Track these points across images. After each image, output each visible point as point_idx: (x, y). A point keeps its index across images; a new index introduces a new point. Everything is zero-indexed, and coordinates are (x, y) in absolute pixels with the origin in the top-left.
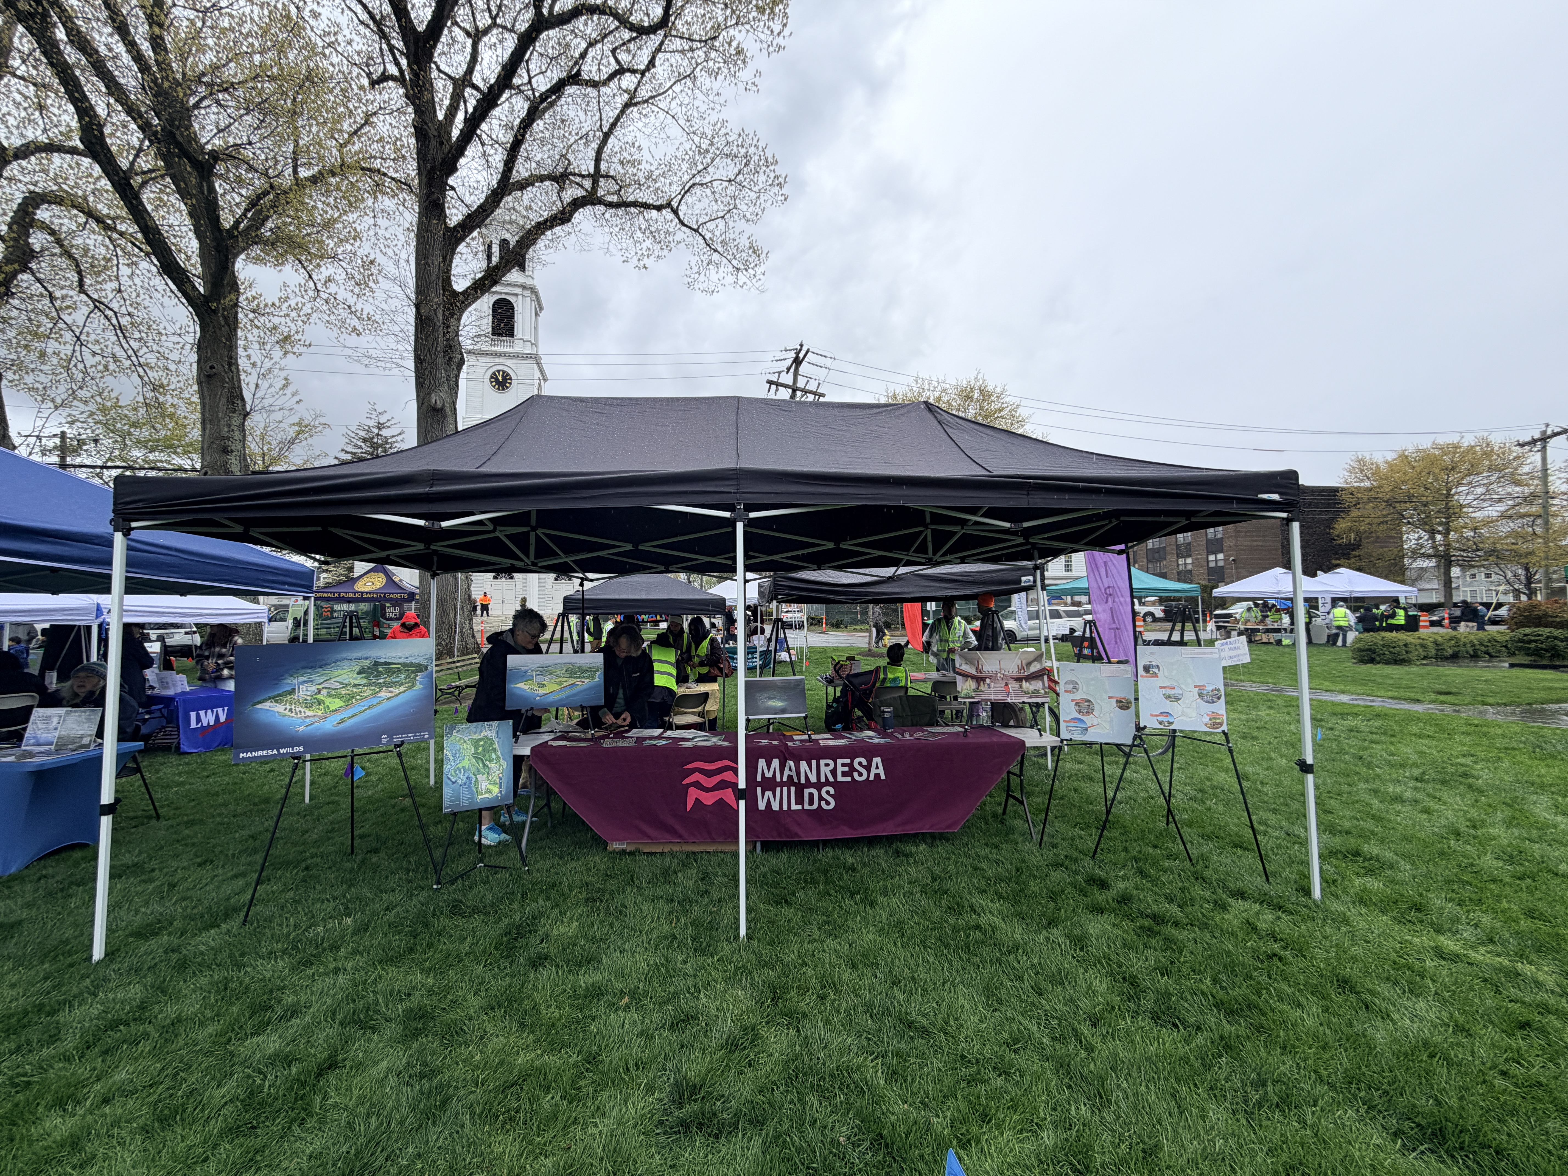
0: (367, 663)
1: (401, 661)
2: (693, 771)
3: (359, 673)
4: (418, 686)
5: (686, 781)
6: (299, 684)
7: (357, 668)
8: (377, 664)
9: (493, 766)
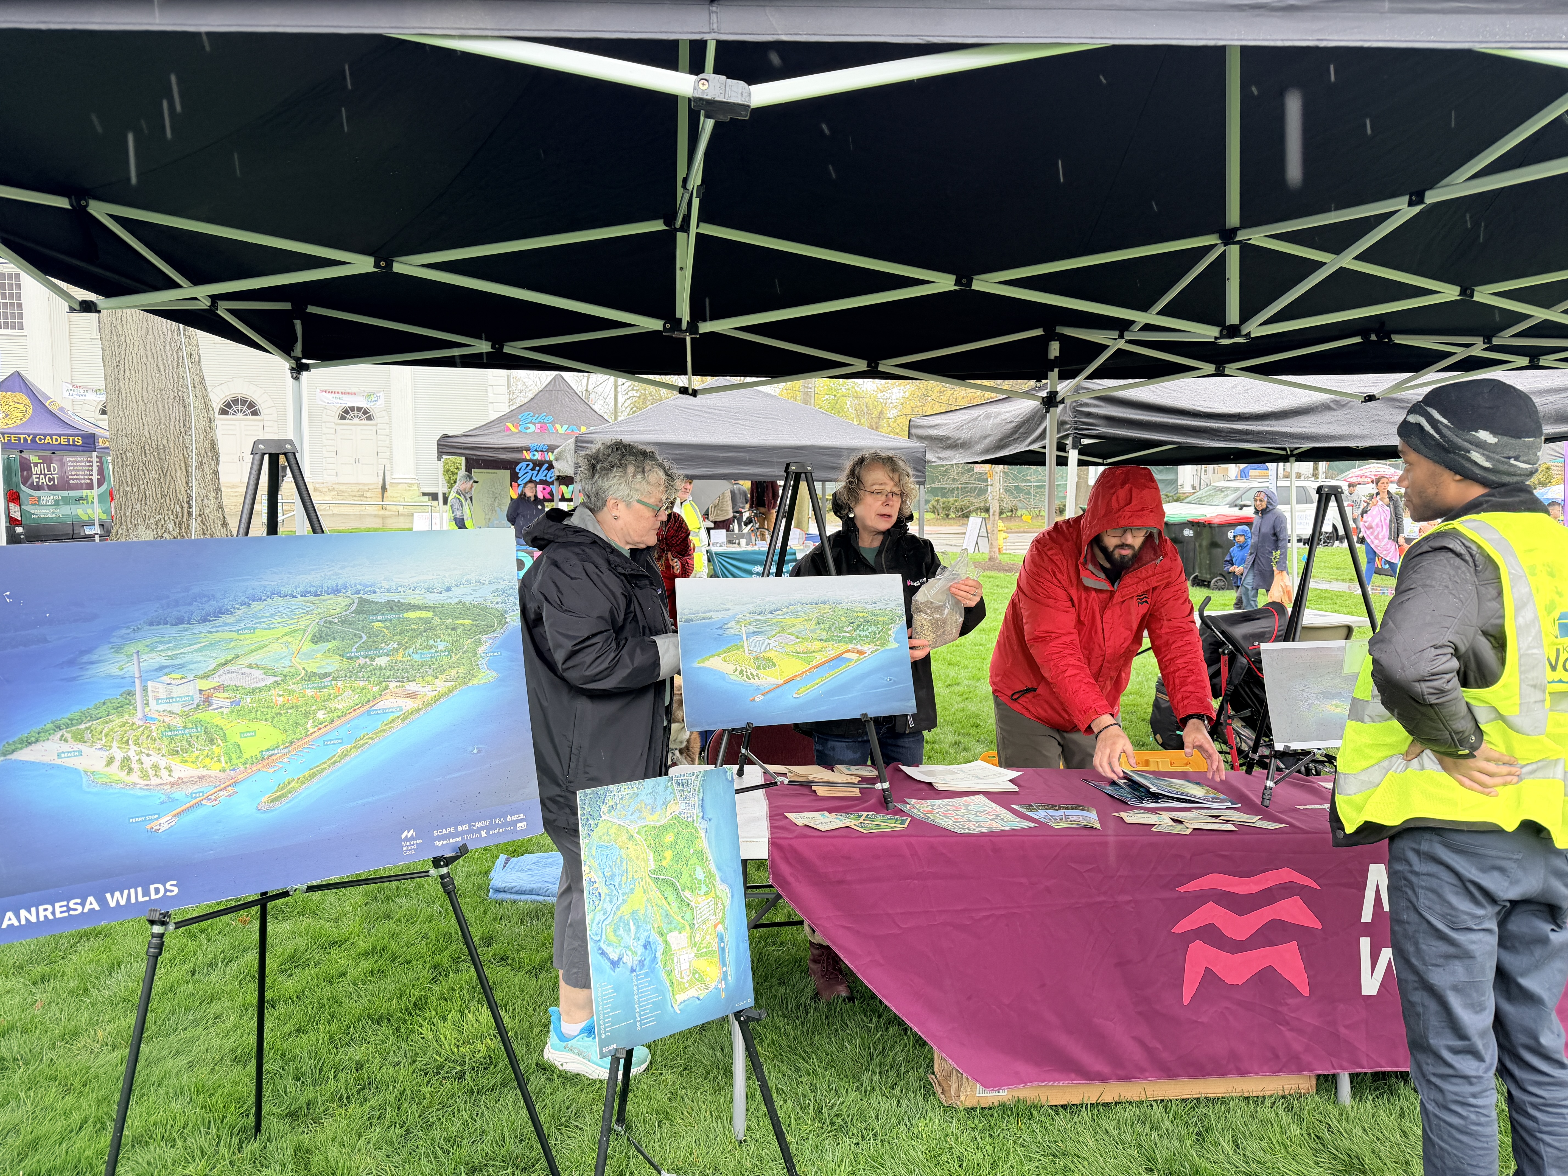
0: (337, 605)
1: (433, 599)
2: (1202, 898)
3: (318, 638)
4: (485, 676)
5: (1184, 925)
6: (146, 676)
7: (310, 623)
8: (364, 608)
9: (701, 901)
